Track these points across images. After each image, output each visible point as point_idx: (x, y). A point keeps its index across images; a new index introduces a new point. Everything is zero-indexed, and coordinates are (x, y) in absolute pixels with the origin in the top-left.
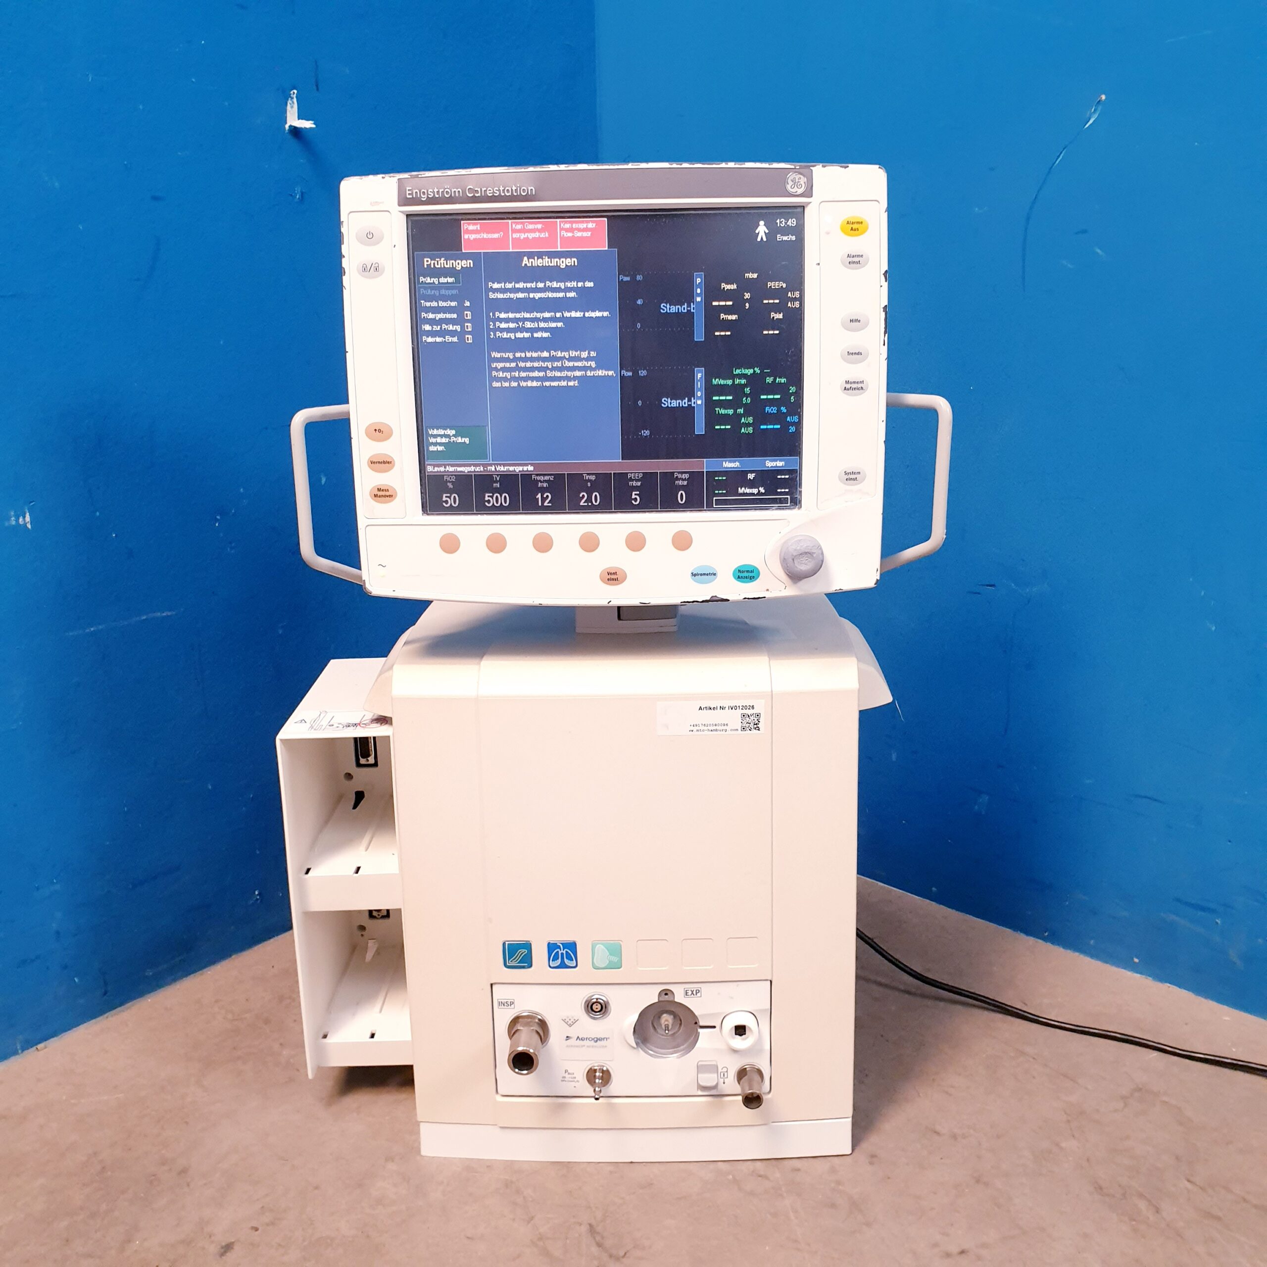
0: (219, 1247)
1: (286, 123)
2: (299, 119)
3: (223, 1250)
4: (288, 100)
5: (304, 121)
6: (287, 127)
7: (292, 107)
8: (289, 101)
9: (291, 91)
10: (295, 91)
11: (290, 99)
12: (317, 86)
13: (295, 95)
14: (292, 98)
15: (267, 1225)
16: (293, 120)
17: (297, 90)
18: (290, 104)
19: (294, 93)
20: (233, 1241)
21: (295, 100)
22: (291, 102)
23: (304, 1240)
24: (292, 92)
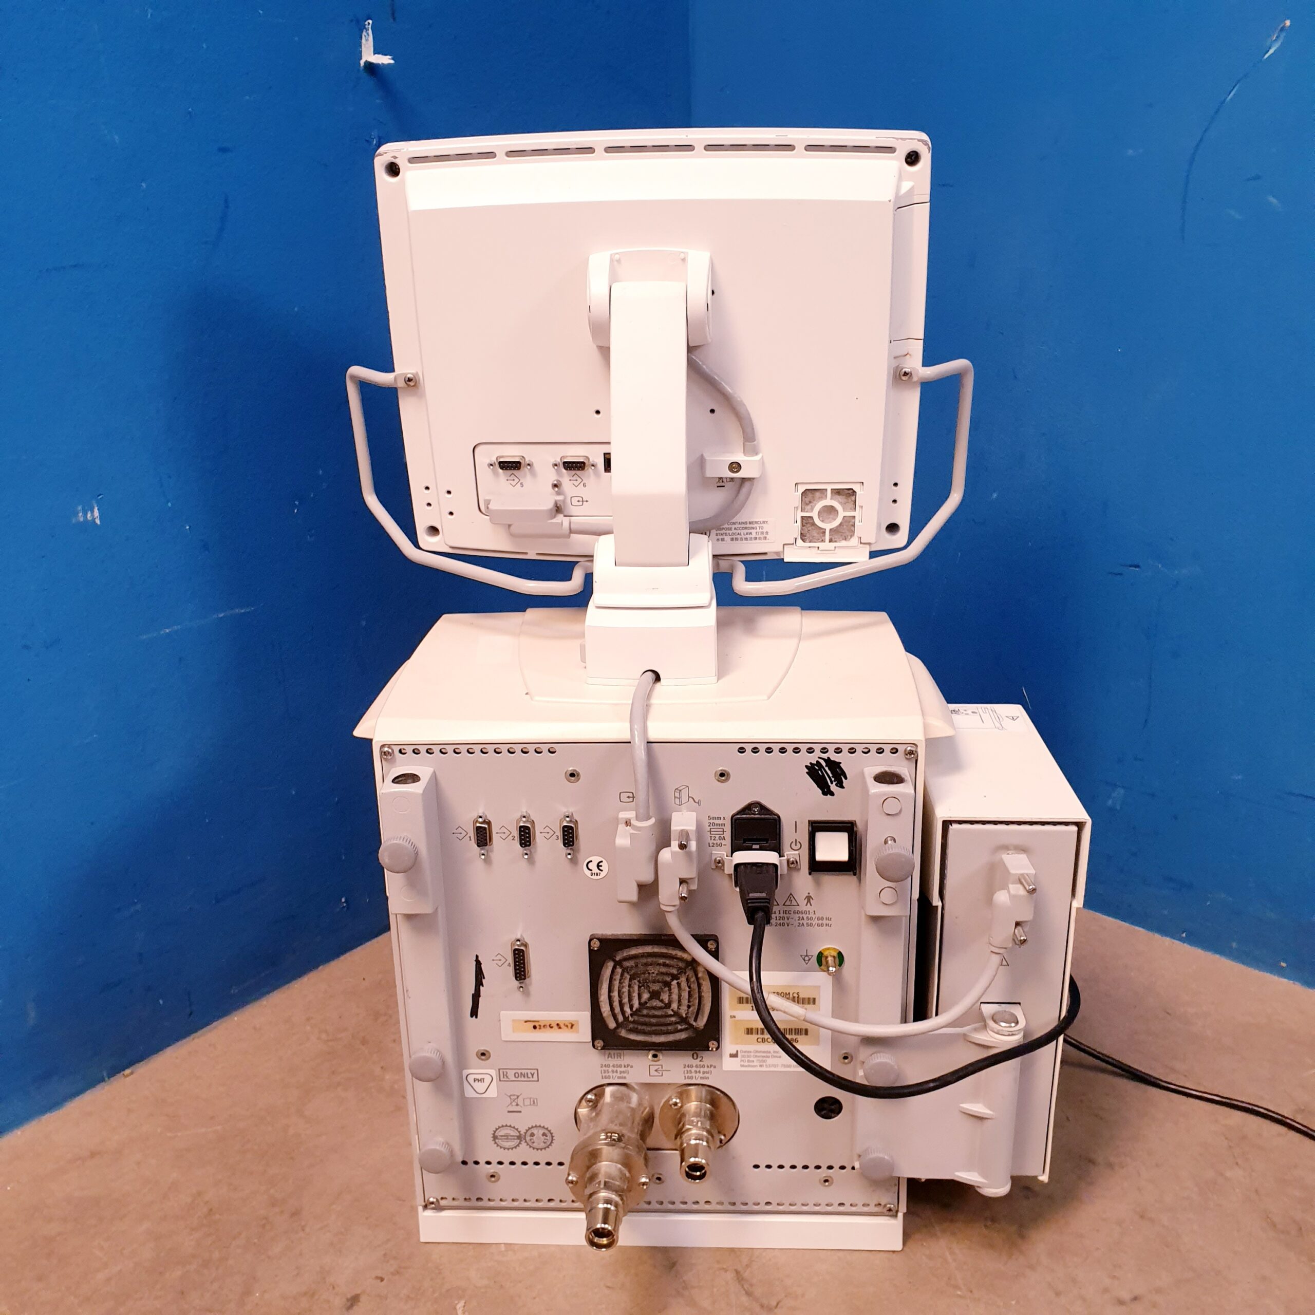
0: (344, 1300)
1: (361, 59)
2: (374, 54)
3: (349, 1304)
4: (362, 32)
5: (380, 56)
6: (362, 63)
7: (367, 40)
8: (364, 33)
9: (365, 21)
10: (370, 22)
11: (365, 30)
12: (393, 14)
13: (370, 26)
14: (367, 30)
15: (393, 1274)
16: (369, 55)
17: (371, 20)
18: (365, 36)
19: (369, 23)
20: (358, 1292)
21: (370, 32)
22: (366, 34)
23: (434, 1292)
24: (366, 23)
